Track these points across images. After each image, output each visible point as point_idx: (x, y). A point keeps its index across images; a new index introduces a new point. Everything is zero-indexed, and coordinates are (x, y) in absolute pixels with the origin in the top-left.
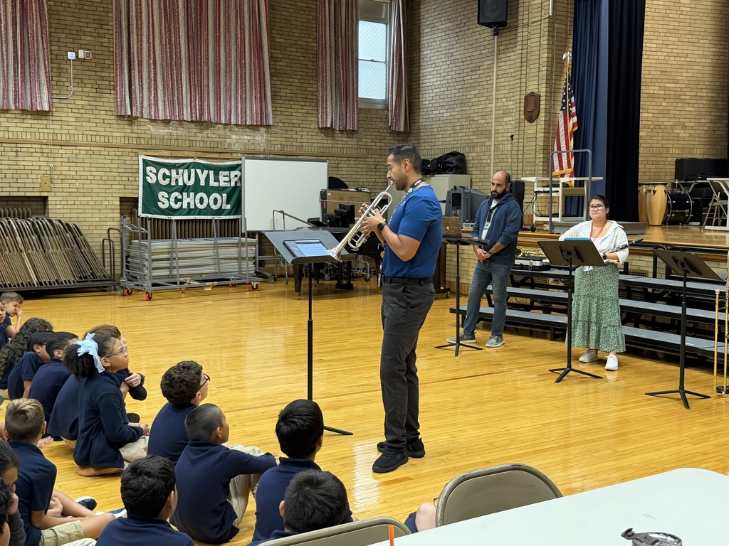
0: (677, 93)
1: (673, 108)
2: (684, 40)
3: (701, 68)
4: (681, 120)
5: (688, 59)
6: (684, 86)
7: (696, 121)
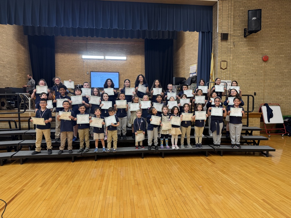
0: (4, 65)
1: (3, 70)
2: (5, 48)
3: (11, 58)
4: (6, 74)
5: (6, 54)
6: (6, 63)
7: (11, 75)
